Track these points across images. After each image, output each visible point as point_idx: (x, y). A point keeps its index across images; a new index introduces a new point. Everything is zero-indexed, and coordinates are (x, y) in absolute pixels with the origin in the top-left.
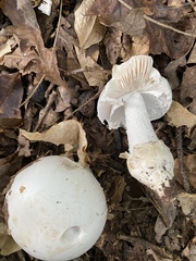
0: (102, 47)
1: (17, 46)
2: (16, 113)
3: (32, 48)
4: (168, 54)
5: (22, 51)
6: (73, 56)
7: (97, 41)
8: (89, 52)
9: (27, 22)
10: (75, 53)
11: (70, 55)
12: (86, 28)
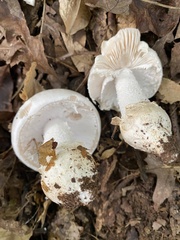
0: (88, 32)
1: (3, 38)
2: (7, 107)
3: (18, 37)
4: (155, 32)
5: (9, 41)
6: (60, 43)
7: (83, 26)
8: (76, 37)
9: (12, 12)
10: (62, 40)
11: (57, 42)
12: (71, 13)
